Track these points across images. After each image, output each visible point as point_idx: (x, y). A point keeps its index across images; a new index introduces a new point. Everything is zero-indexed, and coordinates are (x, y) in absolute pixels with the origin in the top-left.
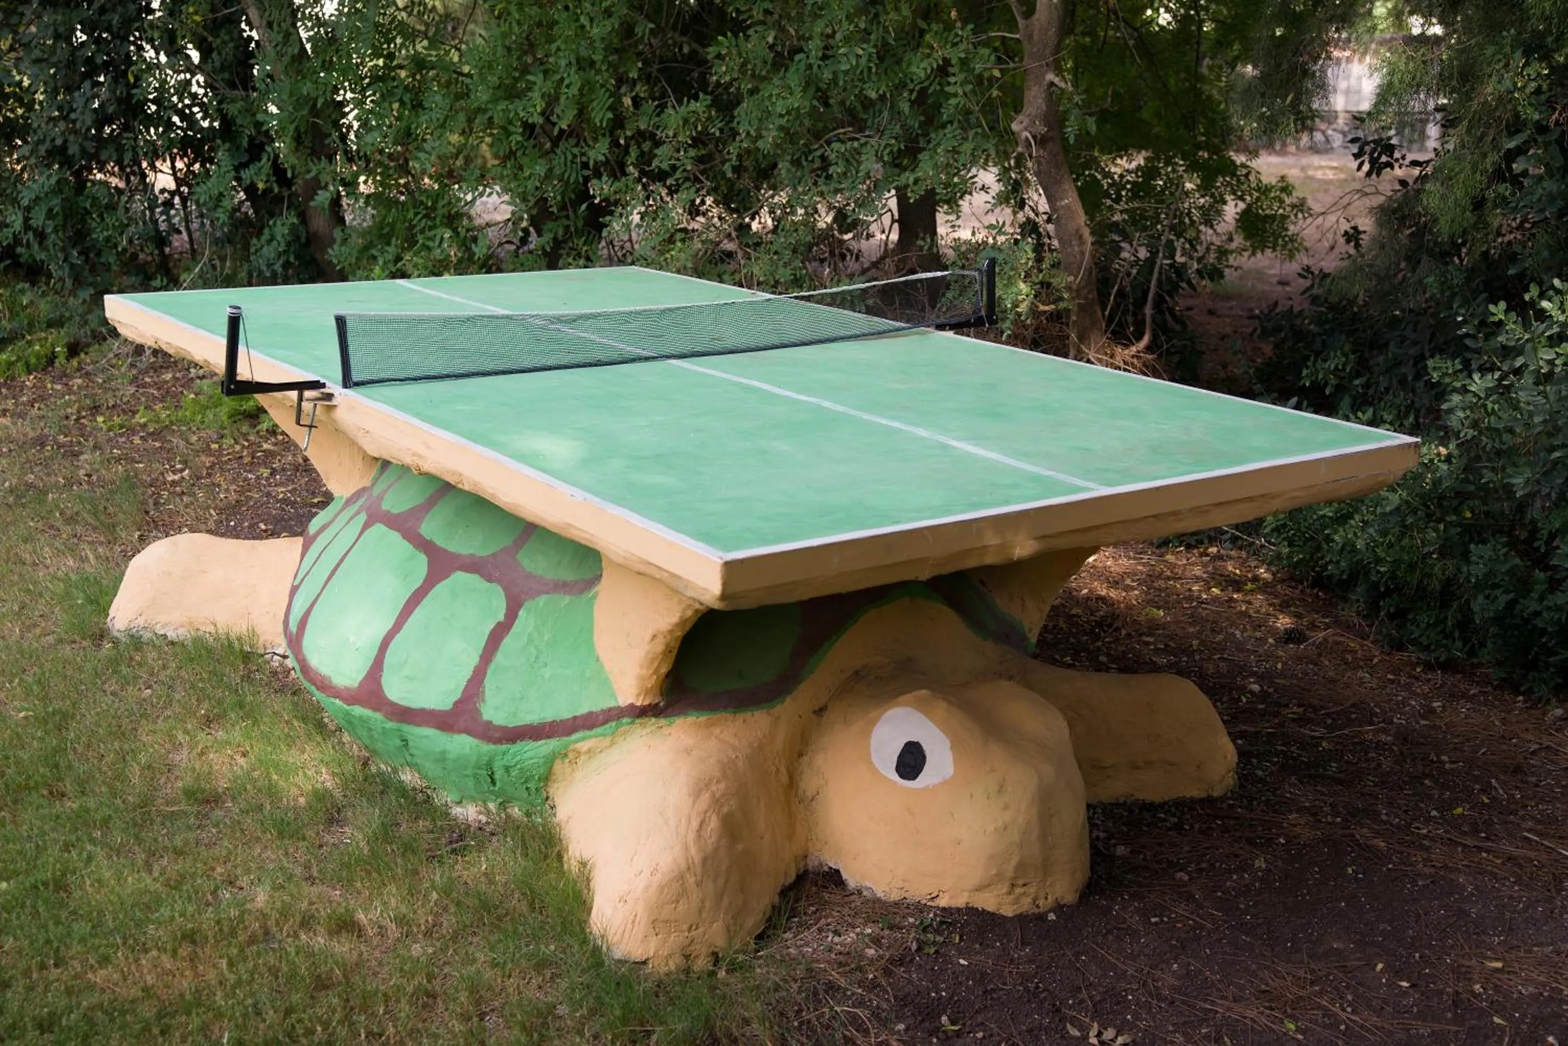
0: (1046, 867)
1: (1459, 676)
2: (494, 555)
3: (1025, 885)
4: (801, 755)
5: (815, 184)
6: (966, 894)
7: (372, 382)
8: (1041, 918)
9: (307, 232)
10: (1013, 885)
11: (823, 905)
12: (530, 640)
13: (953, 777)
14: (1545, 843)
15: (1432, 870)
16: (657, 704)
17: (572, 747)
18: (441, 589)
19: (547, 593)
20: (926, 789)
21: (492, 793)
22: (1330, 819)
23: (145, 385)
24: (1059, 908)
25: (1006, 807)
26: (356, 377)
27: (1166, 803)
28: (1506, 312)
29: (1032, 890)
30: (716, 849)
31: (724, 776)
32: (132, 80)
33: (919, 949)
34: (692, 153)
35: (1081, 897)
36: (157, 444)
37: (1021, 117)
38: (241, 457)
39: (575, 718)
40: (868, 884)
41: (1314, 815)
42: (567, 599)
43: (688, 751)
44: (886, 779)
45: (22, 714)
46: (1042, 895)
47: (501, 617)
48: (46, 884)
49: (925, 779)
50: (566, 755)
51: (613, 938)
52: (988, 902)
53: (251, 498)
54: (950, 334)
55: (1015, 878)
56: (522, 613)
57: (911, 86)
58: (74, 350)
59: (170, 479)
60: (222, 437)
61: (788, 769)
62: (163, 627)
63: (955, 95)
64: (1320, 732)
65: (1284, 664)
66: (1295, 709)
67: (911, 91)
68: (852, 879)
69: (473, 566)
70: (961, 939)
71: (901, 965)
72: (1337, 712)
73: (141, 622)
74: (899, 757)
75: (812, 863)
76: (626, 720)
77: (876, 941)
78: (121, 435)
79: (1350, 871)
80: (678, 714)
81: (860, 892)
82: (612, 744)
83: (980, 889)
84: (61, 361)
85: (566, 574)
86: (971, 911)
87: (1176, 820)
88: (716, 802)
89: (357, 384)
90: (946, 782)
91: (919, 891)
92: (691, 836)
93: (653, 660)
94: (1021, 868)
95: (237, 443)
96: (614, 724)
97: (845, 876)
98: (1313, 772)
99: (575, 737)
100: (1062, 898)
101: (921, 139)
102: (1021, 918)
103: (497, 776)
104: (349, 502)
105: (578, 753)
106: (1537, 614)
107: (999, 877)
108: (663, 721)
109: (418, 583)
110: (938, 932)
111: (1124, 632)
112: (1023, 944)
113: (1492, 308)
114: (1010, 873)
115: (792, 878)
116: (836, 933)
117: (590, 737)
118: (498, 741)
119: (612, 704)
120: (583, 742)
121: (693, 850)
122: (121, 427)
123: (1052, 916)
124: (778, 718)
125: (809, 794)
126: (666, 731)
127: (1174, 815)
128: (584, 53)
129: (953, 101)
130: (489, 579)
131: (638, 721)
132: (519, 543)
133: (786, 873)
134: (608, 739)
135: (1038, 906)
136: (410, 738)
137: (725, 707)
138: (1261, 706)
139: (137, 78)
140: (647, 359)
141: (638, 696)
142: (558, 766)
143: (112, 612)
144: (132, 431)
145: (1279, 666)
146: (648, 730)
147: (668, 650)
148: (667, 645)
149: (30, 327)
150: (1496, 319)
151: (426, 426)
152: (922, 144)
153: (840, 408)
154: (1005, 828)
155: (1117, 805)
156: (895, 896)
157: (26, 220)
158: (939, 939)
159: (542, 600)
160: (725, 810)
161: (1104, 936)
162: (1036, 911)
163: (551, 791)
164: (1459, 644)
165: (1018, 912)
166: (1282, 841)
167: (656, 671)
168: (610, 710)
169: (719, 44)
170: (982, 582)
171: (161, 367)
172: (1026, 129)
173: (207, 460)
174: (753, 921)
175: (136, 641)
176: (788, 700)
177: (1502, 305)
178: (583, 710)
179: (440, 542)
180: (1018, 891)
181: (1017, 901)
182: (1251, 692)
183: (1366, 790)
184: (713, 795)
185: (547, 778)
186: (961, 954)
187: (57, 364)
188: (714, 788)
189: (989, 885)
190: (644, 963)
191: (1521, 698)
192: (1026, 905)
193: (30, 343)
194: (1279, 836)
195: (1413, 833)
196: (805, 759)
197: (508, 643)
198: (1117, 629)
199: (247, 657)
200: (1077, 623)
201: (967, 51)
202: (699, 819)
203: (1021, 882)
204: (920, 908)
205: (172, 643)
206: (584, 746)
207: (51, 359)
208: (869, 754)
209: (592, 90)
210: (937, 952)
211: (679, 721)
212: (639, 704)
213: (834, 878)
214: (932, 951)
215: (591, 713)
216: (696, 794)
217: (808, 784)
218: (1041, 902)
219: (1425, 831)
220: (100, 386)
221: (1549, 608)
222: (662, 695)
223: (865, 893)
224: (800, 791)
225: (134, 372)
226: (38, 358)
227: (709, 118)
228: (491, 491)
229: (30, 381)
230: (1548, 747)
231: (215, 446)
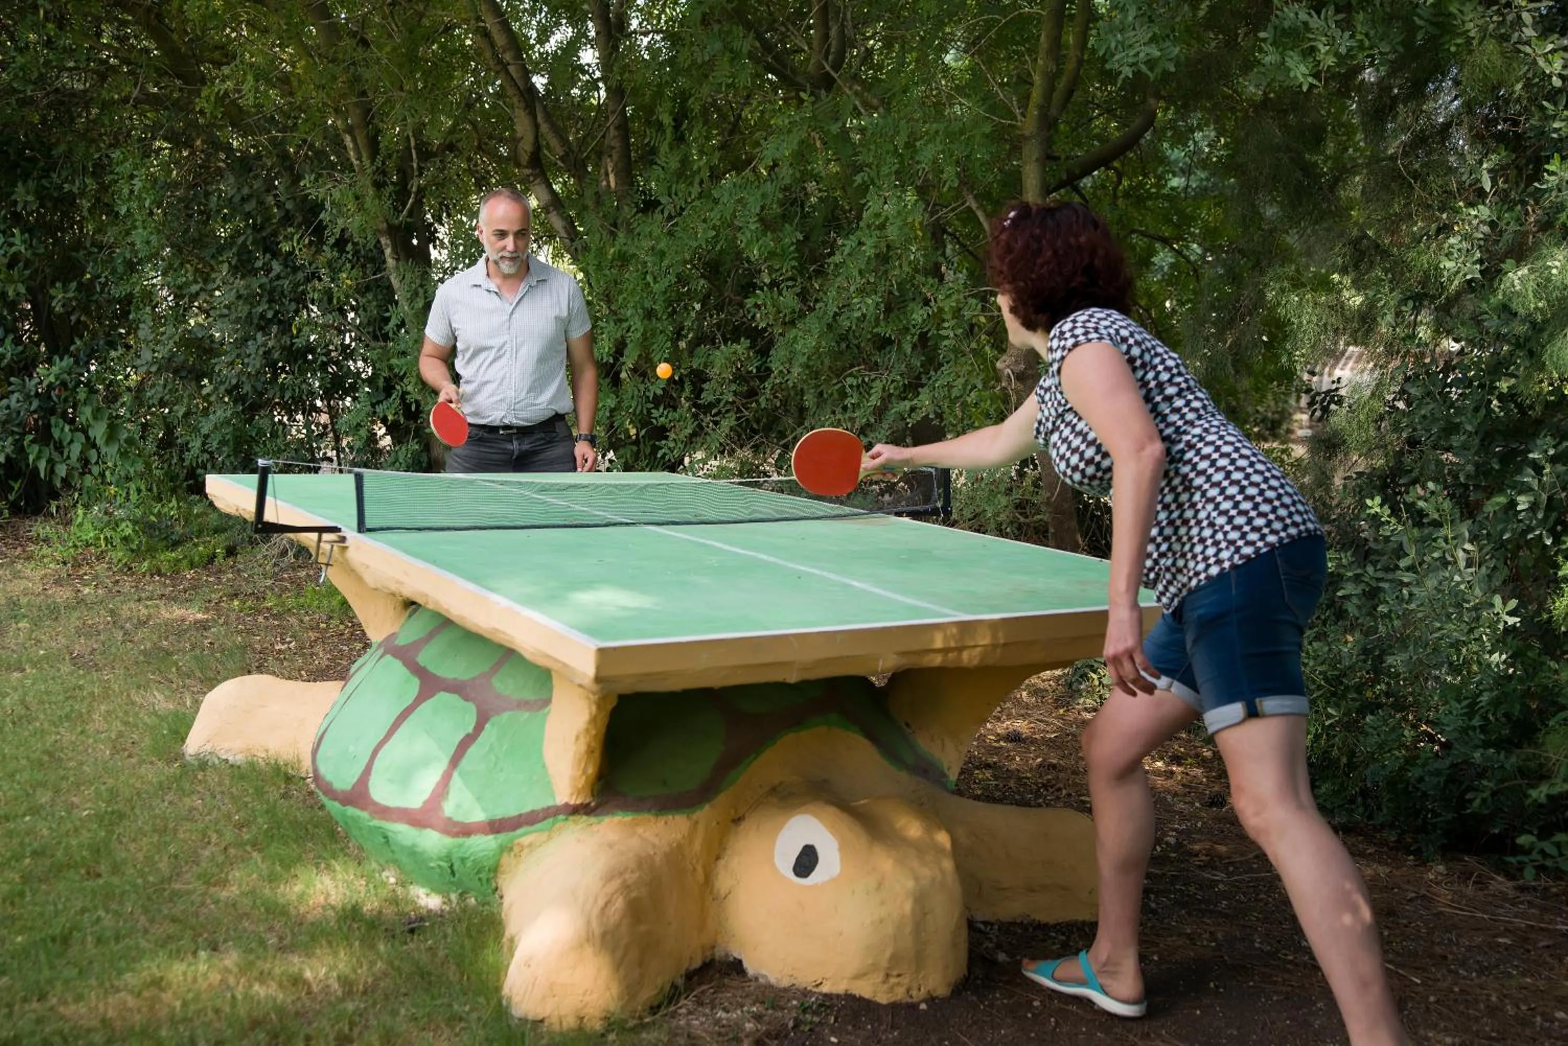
0: (919, 959)
1: (1360, 838)
2: (474, 679)
3: (899, 976)
4: (718, 858)
5: (834, 412)
6: (845, 982)
7: (382, 529)
8: (913, 1007)
9: (429, 459)
10: (888, 976)
11: (720, 988)
12: (491, 748)
13: (839, 875)
14: (1401, 972)
15: (1290, 989)
16: (589, 804)
17: (516, 842)
18: (427, 707)
19: (512, 710)
20: (815, 886)
21: (452, 883)
22: (1205, 943)
23: (282, 580)
24: (931, 1000)
25: (882, 903)
26: (369, 523)
27: (1059, 924)
28: (1381, 505)
29: (905, 980)
30: (618, 926)
31: (640, 865)
32: (295, 332)
33: (796, 1026)
34: (734, 387)
35: (953, 992)
36: (276, 623)
37: (1004, 357)
38: (342, 634)
39: (520, 815)
40: (764, 972)
41: (1191, 939)
42: (526, 715)
43: (611, 846)
44: (783, 877)
45: (86, 813)
46: (915, 985)
47: (470, 729)
48: (53, 940)
49: (818, 876)
50: (511, 849)
51: (516, 999)
52: (865, 989)
53: (340, 664)
54: (906, 520)
55: (889, 968)
56: (487, 726)
57: (913, 331)
58: (231, 552)
59: (277, 648)
60: (331, 618)
61: (704, 868)
62: (226, 752)
63: (947, 337)
64: (1220, 876)
65: (1204, 823)
66: (1203, 858)
67: (913, 335)
68: (751, 968)
69: (456, 688)
70: (836, 1020)
71: (776, 1038)
72: (1241, 862)
73: (208, 748)
74: (798, 859)
75: (719, 954)
76: (561, 817)
77: (758, 1018)
78: (250, 615)
79: (1212, 985)
80: (607, 813)
81: (757, 979)
82: (550, 838)
83: (858, 977)
84: (219, 560)
85: (528, 694)
86: (850, 998)
87: (1064, 938)
88: (626, 887)
89: (370, 530)
90: (833, 880)
91: (805, 979)
92: (596, 912)
93: (580, 760)
94: (895, 959)
95: (342, 623)
96: (551, 820)
97: (746, 964)
98: (1203, 906)
99: (520, 831)
100: (935, 990)
101: (923, 376)
102: (894, 1007)
103: (456, 868)
104: (380, 645)
105: (522, 848)
106: (1421, 779)
107: (874, 967)
108: (592, 819)
109: (409, 701)
110: (815, 1013)
111: (1064, 792)
112: (892, 1027)
113: (1369, 502)
114: (884, 963)
115: (697, 964)
116: (726, 1011)
117: (531, 832)
118: (456, 835)
119: (550, 803)
120: (525, 836)
121: (595, 925)
122: (251, 609)
123: (923, 1006)
124: (697, 822)
125: (723, 892)
126: (595, 828)
127: (1063, 934)
128: (648, 304)
129: (946, 342)
130: (466, 698)
131: (571, 818)
132: (495, 669)
133: (691, 958)
134: (546, 834)
135: (911, 997)
136: (390, 834)
137: (649, 810)
138: (1174, 855)
139: (299, 330)
140: (627, 524)
141: (572, 795)
142: (505, 859)
143: (188, 741)
144: (260, 612)
145: (1199, 824)
146: (580, 826)
147: (590, 751)
148: (589, 746)
149: (200, 534)
150: (1372, 511)
151: (406, 558)
152: (924, 380)
153: (772, 559)
154: (881, 921)
155: (1013, 924)
156: (785, 983)
157: (204, 444)
158: (816, 1019)
159: (506, 716)
160: (633, 895)
161: (970, 1026)
162: (909, 1000)
163: (500, 881)
164: (1361, 810)
165: (892, 1000)
166: (1156, 958)
167: (584, 772)
168: (549, 808)
169: (758, 297)
170: (907, 725)
171: (299, 567)
172: (1008, 367)
173: (313, 635)
174: (647, 994)
175: (203, 765)
176: (707, 807)
177: (1378, 500)
178: (527, 809)
179: (432, 668)
180: (893, 980)
181: (891, 989)
182: (1167, 843)
183: (1249, 924)
184: (625, 881)
185: (495, 870)
186: (833, 1032)
187: (216, 563)
188: (627, 876)
189: (865, 974)
190: (542, 1021)
191: (1411, 857)
192: (899, 995)
193: (196, 545)
194: (1153, 953)
195: (1279, 958)
196: (722, 862)
197: (473, 750)
198: (1059, 790)
199: (288, 779)
200: (1025, 784)
201: (958, 301)
202: (605, 899)
203: (895, 973)
204: (806, 993)
205: (232, 766)
206: (526, 840)
207: (212, 558)
208: (772, 857)
209: (653, 335)
210: (811, 1030)
211: (607, 820)
212: (572, 802)
213: (737, 967)
214: (807, 1028)
215: (533, 812)
216: (609, 878)
217: (723, 882)
218: (914, 993)
219: (1290, 958)
220: (246, 579)
221: (1431, 774)
222: (593, 795)
223: (761, 980)
224: (715, 891)
225: (276, 569)
226: (201, 557)
227: (749, 358)
228: (446, 607)
229: (189, 574)
230: (1424, 896)
231: (323, 625)
